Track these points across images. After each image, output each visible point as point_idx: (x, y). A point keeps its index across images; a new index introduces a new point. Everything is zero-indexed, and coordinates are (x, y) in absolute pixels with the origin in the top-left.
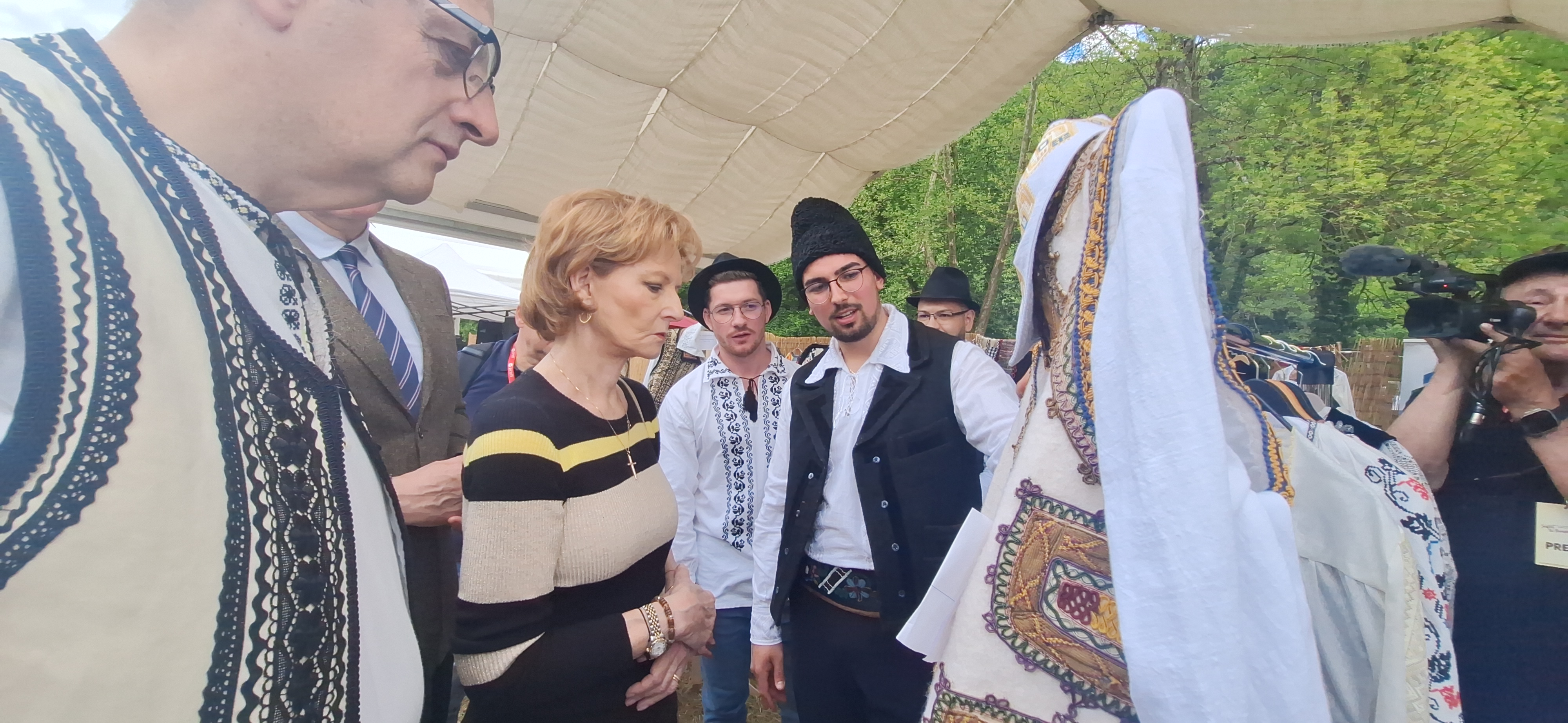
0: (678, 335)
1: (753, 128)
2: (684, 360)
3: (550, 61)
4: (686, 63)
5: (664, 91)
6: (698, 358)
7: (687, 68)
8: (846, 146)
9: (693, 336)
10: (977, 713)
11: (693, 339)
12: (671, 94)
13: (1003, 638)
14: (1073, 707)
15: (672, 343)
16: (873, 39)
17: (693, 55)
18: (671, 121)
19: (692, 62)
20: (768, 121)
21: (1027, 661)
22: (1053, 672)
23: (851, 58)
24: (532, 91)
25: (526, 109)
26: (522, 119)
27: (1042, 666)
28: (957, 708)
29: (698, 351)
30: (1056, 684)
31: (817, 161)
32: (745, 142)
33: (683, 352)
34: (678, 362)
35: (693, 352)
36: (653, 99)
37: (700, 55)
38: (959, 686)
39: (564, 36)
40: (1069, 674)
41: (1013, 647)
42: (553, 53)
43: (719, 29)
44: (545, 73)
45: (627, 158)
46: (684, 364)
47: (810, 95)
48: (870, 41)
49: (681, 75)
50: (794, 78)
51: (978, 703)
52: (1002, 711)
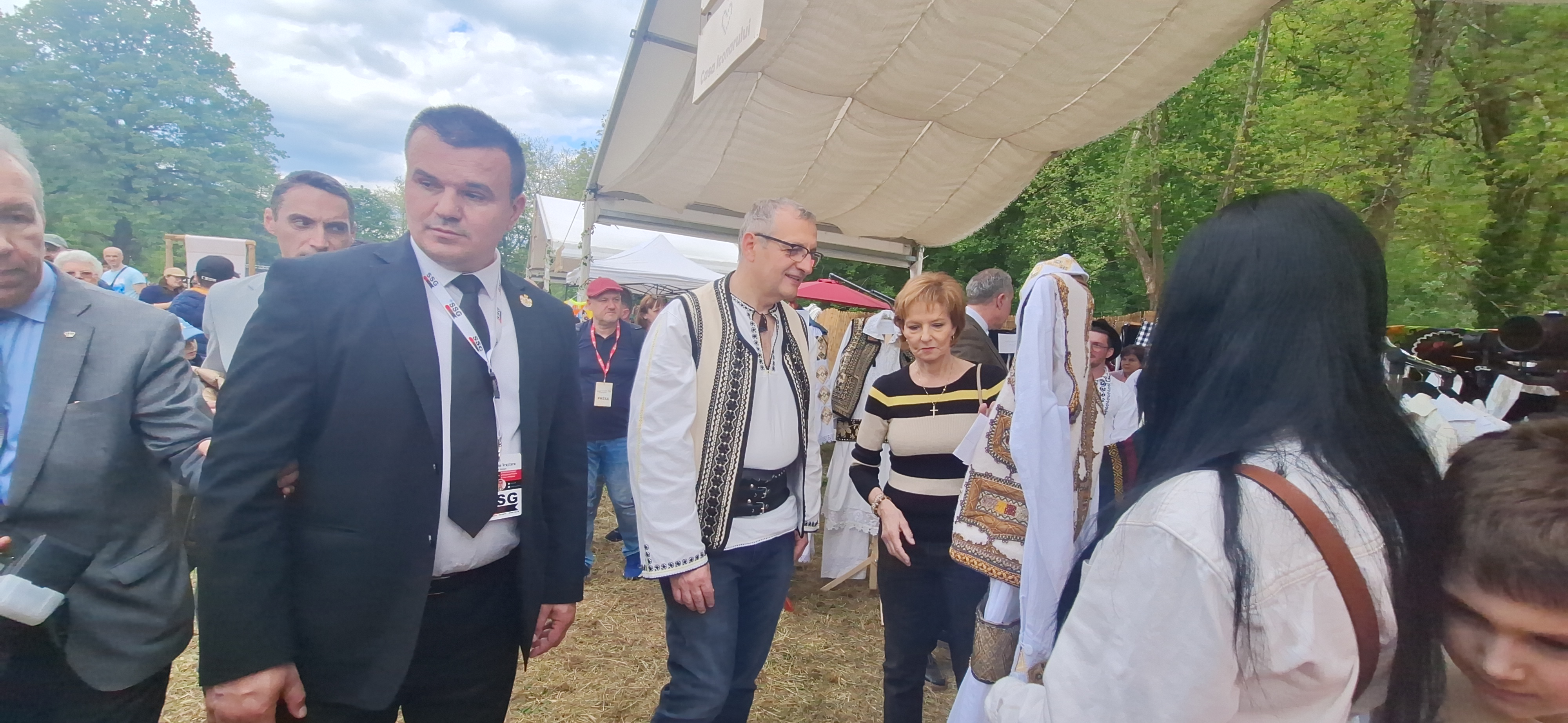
0: (864, 323)
1: (930, 123)
2: (868, 342)
3: (756, 88)
4: (870, 76)
5: (850, 99)
6: (879, 340)
7: (870, 80)
8: (1023, 131)
9: (876, 324)
10: (983, 478)
11: (876, 326)
12: (856, 102)
13: (991, 454)
14: (1010, 475)
15: (859, 328)
16: (1048, 35)
17: (876, 69)
18: (855, 125)
19: (875, 74)
20: (944, 116)
21: (997, 460)
22: (1004, 463)
23: (1026, 54)
24: (741, 114)
25: (736, 128)
26: (733, 137)
27: (1001, 461)
28: (977, 476)
29: (879, 335)
30: (1005, 466)
31: (993, 147)
32: (922, 136)
33: (867, 335)
34: (864, 343)
35: (875, 336)
36: (840, 108)
37: (882, 68)
38: (977, 470)
39: (767, 66)
40: (1008, 463)
41: (993, 457)
42: (758, 81)
43: (900, 46)
44: (751, 98)
45: (816, 161)
46: (868, 345)
47: (986, 90)
48: (1045, 37)
49: (866, 85)
50: (969, 78)
51: (983, 475)
52: (990, 476)
